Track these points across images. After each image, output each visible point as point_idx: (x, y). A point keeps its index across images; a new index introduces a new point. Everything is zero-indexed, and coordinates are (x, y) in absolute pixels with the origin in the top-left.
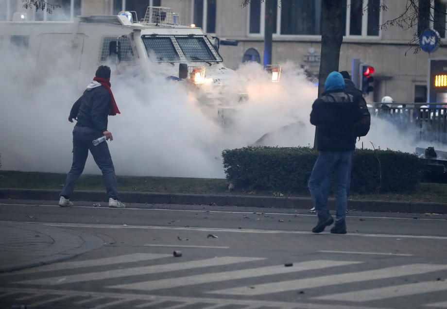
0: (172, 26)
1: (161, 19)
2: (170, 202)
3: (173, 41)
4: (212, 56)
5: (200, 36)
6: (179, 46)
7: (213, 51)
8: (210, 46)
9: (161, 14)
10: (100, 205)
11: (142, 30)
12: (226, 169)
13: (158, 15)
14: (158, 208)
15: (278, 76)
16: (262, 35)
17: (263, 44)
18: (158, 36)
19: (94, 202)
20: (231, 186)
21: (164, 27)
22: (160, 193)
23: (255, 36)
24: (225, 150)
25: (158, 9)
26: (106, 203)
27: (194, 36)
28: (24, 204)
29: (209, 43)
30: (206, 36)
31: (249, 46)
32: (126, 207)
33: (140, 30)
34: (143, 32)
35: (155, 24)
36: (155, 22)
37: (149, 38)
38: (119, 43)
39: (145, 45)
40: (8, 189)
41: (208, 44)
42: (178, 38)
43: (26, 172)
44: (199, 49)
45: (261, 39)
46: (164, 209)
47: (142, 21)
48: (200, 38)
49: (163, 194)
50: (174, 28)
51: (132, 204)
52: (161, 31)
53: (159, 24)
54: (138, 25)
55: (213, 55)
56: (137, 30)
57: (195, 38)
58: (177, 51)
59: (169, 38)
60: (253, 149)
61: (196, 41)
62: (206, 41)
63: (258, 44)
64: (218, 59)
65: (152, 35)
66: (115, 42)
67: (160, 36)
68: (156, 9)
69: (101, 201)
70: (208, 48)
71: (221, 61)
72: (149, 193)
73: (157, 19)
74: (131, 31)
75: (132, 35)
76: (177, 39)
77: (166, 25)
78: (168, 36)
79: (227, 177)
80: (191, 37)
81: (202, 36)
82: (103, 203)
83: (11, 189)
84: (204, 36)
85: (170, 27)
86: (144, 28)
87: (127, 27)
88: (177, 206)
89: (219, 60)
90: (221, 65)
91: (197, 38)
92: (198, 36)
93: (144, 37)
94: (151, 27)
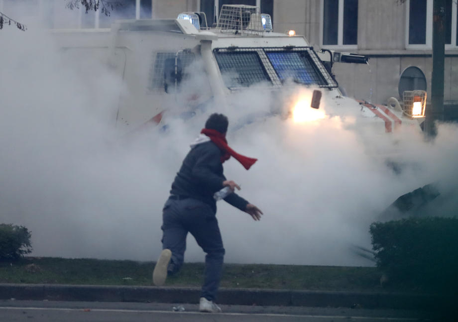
0: (260, 34)
1: (243, 24)
2: (290, 304)
3: (261, 57)
4: (321, 78)
5: (302, 49)
6: (270, 65)
7: (323, 71)
8: (318, 64)
9: (243, 16)
10: (183, 309)
11: (213, 41)
12: (377, 252)
13: (238, 18)
14: (272, 312)
15: (422, 108)
16: (428, 46)
17: (431, 60)
18: (238, 50)
19: (174, 304)
20: (383, 279)
21: (248, 36)
22: (276, 290)
23: (417, 48)
24: (375, 224)
25: (239, 8)
26: (195, 305)
27: (294, 49)
28: (68, 307)
29: (317, 59)
30: (311, 48)
31: (408, 64)
32: (223, 311)
33: (211, 42)
34: (215, 45)
35: (234, 31)
36: (233, 28)
37: (225, 53)
38: (179, 60)
39: (219, 64)
40: (43, 285)
41: (315, 60)
42: (269, 53)
43: (71, 260)
44: (303, 69)
45: (427, 53)
46: (282, 313)
47: (215, 26)
48: (304, 51)
49: (280, 290)
50: (263, 37)
51: (232, 306)
52: (243, 42)
53: (239, 31)
54: (208, 33)
55: (323, 77)
56: (207, 42)
57: (295, 52)
58: (268, 72)
59: (255, 53)
60: (417, 222)
61: (295, 55)
62: (313, 56)
63: (422, 59)
64: (331, 83)
65: (229, 48)
66: (174, 60)
67: (241, 50)
68: (236, 8)
69: (186, 303)
70: (316, 67)
71: (335, 85)
72: (258, 290)
73: (237, 23)
74: (197, 43)
75: (199, 49)
76: (267, 53)
77: (250, 32)
78: (253, 50)
79: (378, 264)
80: (289, 50)
81: (305, 49)
82: (189, 306)
83: (48, 285)
84: (308, 49)
85: (257, 36)
86: (216, 38)
87: (191, 36)
88: (301, 309)
89: (332, 85)
90: (336, 92)
91: (298, 52)
92: (299, 49)
93: (217, 52)
94: (227, 36)
